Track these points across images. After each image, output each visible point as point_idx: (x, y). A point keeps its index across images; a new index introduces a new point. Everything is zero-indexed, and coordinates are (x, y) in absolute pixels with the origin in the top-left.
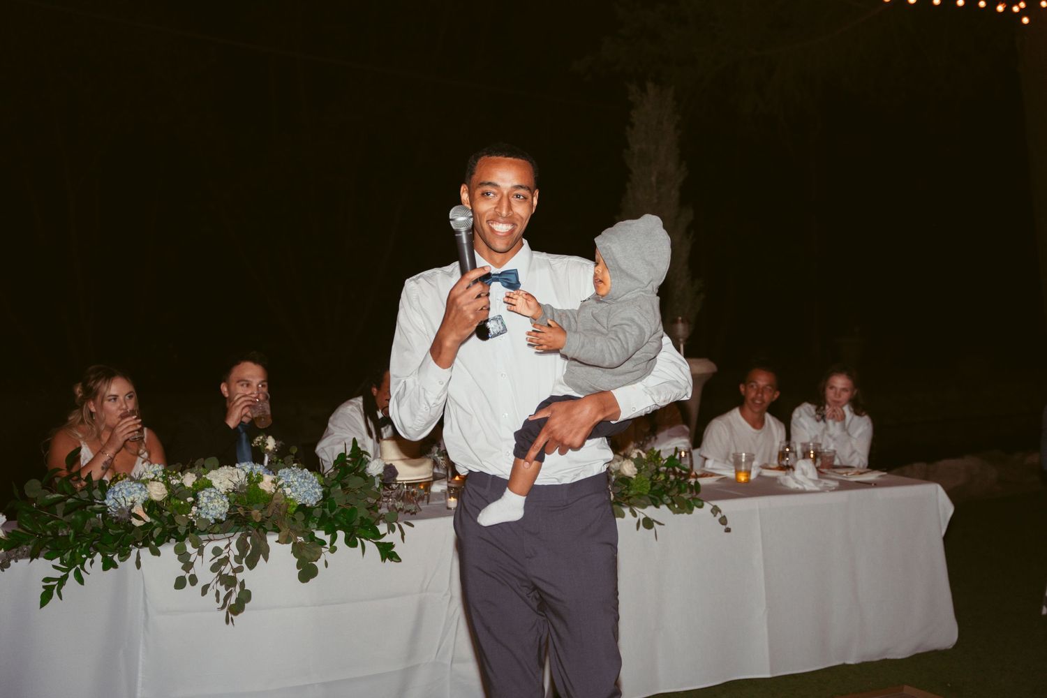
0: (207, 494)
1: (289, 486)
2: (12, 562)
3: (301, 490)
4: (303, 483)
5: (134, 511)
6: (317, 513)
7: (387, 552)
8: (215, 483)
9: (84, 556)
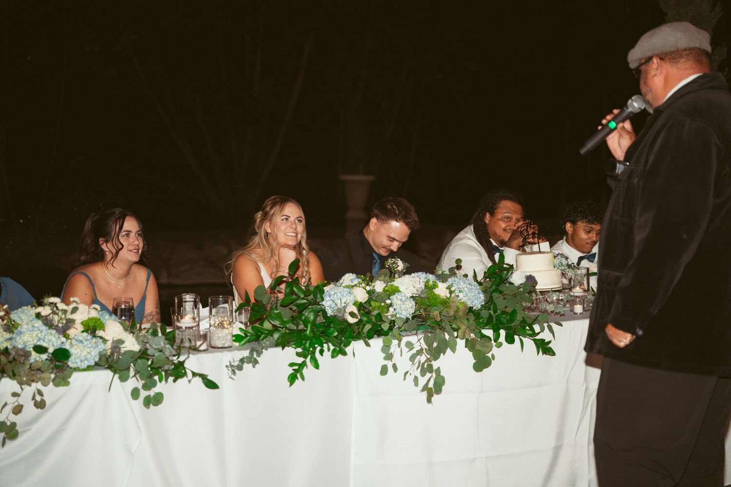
0: (399, 297)
1: (460, 292)
2: (264, 350)
3: (470, 295)
4: (471, 289)
5: (348, 310)
6: (485, 314)
7: (544, 348)
8: (401, 289)
9: (316, 346)
